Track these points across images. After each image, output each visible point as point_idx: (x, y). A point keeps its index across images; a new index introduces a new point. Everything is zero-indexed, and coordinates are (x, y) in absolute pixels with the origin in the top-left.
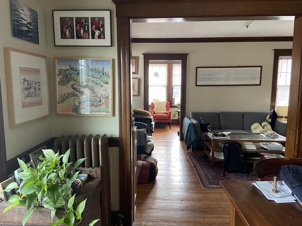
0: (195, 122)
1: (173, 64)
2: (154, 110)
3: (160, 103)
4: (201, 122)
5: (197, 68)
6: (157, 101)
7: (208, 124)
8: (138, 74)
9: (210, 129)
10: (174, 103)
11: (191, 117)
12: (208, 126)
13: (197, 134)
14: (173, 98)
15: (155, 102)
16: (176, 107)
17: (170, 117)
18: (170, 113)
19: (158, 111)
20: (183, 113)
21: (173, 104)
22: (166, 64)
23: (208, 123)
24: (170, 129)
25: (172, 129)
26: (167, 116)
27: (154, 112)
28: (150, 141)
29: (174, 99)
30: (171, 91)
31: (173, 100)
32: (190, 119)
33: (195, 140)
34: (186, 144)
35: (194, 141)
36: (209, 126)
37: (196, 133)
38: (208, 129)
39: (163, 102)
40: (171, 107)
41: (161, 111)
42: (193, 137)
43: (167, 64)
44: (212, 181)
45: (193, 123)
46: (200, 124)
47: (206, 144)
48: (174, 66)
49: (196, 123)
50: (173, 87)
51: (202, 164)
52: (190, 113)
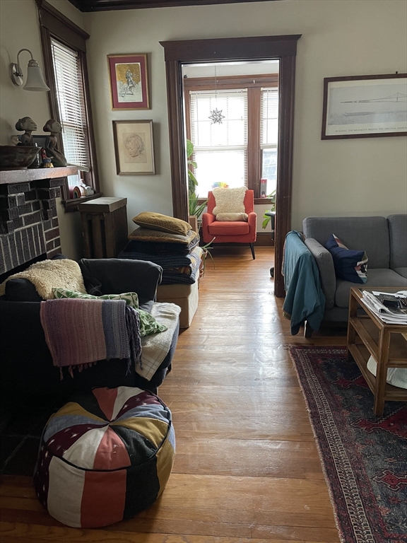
0: (318, 250)
1: (262, 89)
2: (214, 211)
3: (229, 194)
4: (334, 250)
5: (327, 81)
6: (222, 187)
7: (360, 257)
8: (150, 108)
9: (363, 271)
10: (264, 193)
11: (305, 233)
12: (358, 264)
13: (322, 286)
14: (263, 178)
15: (218, 192)
16: (268, 202)
17: (252, 227)
18: (254, 217)
19: (225, 214)
20: (283, 220)
21: (264, 196)
22: (244, 90)
23: (358, 252)
24: (254, 258)
25: (258, 257)
26: (245, 226)
27: (215, 216)
28: (158, 332)
29: (265, 181)
30: (257, 163)
31: (262, 184)
32: (303, 239)
33: (316, 309)
34: (289, 318)
35: (312, 311)
36: (362, 262)
37: (320, 284)
38: (359, 272)
39: (237, 191)
40: (257, 202)
41: (232, 212)
42: (311, 299)
43: (246, 90)
44: (385, 511)
45: (312, 256)
46: (335, 257)
47: (351, 326)
48: (265, 95)
49: (323, 255)
50: (262, 150)
51: (341, 399)
52: (305, 220)
